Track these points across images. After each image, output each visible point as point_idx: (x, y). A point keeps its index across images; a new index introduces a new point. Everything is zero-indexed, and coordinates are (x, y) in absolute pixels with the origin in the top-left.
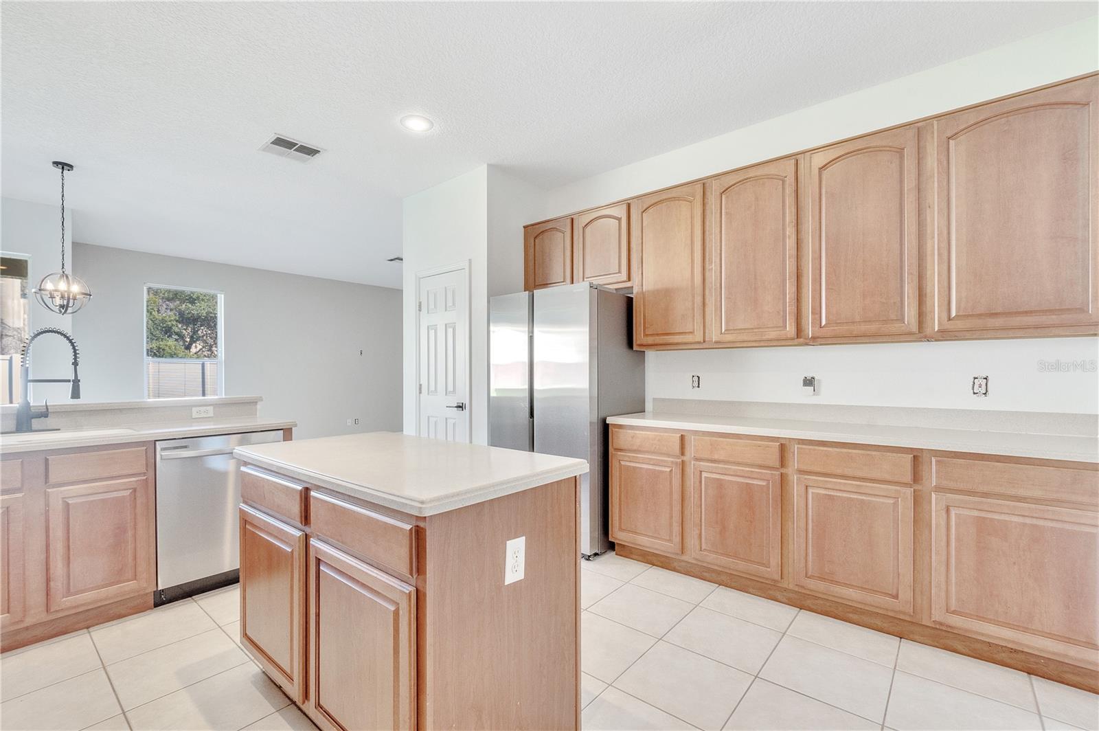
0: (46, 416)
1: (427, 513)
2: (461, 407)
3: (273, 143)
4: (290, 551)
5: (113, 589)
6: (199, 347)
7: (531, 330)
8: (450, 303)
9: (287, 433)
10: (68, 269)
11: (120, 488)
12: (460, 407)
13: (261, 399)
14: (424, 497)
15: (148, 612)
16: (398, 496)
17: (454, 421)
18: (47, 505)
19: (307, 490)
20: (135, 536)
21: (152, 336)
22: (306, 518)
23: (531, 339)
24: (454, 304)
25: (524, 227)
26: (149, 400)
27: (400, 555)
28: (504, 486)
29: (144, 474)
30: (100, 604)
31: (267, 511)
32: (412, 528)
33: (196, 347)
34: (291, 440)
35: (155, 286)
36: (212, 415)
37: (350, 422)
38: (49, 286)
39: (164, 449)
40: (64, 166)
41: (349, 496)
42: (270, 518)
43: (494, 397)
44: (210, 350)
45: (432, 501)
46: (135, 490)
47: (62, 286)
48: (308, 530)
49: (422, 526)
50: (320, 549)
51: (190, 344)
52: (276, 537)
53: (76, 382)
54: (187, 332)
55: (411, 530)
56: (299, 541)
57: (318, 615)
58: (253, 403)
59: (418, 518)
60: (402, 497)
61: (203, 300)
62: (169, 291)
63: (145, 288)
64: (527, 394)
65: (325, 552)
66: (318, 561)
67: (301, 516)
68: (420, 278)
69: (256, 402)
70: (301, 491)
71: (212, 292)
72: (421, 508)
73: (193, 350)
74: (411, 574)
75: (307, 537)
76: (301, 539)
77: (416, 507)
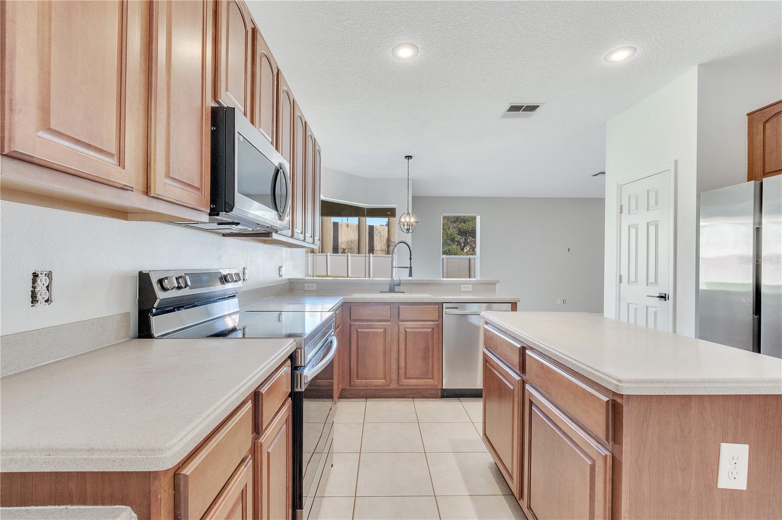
0: (400, 285)
1: (624, 392)
2: (663, 297)
3: (508, 111)
4: (512, 388)
5: (422, 382)
6: (468, 249)
7: (757, 221)
8: (652, 202)
9: (514, 306)
10: (410, 211)
11: (426, 327)
12: (661, 297)
13: (498, 282)
14: (621, 377)
15: (438, 399)
16: (596, 370)
17: (655, 309)
18: (399, 330)
19: (523, 350)
20: (433, 354)
21: (445, 243)
22: (523, 368)
23: (758, 231)
24: (657, 203)
25: (748, 115)
26: (443, 279)
27: (598, 421)
28: (720, 385)
29: (438, 321)
30: (418, 388)
31: (500, 357)
32: (608, 401)
33: (466, 249)
34: (516, 311)
35: (447, 215)
36: (471, 290)
37: (559, 301)
38: (403, 220)
39: (447, 308)
40: (409, 157)
41: (554, 360)
42: (500, 362)
43: (705, 291)
44: (473, 250)
45: (629, 382)
46: (433, 329)
47: (408, 219)
48: (525, 378)
49: (619, 401)
50: (532, 394)
51: (464, 247)
52: (503, 376)
53: (411, 268)
54: (462, 241)
55: (607, 402)
56: (518, 384)
57: (530, 441)
58: (494, 284)
59: (614, 394)
60: (599, 372)
61: (469, 221)
62: (454, 217)
63: (442, 217)
64: (751, 289)
65: (536, 397)
66: (531, 403)
67: (520, 367)
68: (621, 185)
69: (496, 284)
70: (520, 348)
71: (473, 215)
72: (618, 385)
73: (465, 251)
74: (607, 440)
75: (523, 383)
76: (520, 382)
77: (613, 384)
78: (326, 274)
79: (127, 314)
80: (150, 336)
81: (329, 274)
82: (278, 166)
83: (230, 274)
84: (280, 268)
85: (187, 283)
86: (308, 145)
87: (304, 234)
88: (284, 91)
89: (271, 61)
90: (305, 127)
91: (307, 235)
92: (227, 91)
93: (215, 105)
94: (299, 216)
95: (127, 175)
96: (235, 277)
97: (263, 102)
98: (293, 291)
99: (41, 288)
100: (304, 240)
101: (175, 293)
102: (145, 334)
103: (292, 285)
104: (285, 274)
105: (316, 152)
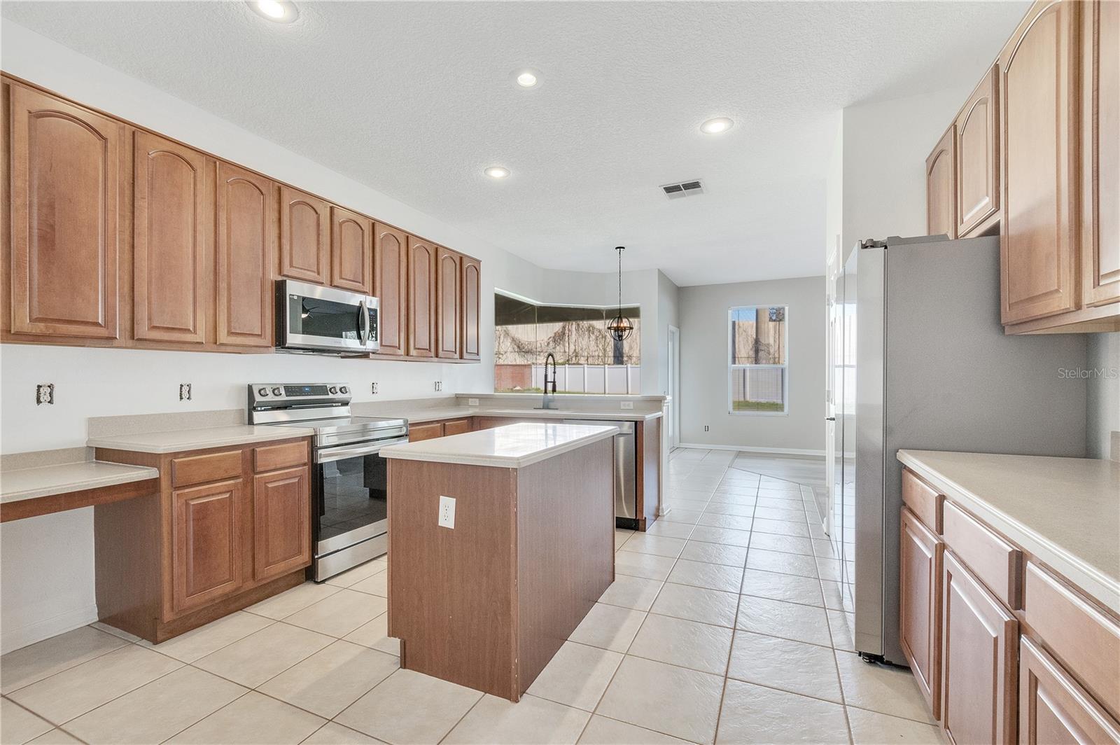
3: (667, 193)
36: (632, 408)
40: (620, 249)
58: (660, 400)
78: (583, 391)
79: (242, 410)
80: (253, 424)
81: (586, 391)
82: (357, 304)
83: (334, 388)
84: (437, 384)
85: (283, 392)
86: (442, 267)
87: (435, 351)
88: (385, 235)
89: (360, 220)
90: (436, 252)
91: (443, 350)
92: (291, 266)
93: (280, 278)
94: (422, 336)
95: (201, 336)
96: (341, 390)
97: (346, 257)
98: (459, 405)
99: (185, 392)
100: (437, 356)
101: (271, 398)
102: (251, 422)
103: (459, 400)
104: (448, 390)
105: (466, 269)
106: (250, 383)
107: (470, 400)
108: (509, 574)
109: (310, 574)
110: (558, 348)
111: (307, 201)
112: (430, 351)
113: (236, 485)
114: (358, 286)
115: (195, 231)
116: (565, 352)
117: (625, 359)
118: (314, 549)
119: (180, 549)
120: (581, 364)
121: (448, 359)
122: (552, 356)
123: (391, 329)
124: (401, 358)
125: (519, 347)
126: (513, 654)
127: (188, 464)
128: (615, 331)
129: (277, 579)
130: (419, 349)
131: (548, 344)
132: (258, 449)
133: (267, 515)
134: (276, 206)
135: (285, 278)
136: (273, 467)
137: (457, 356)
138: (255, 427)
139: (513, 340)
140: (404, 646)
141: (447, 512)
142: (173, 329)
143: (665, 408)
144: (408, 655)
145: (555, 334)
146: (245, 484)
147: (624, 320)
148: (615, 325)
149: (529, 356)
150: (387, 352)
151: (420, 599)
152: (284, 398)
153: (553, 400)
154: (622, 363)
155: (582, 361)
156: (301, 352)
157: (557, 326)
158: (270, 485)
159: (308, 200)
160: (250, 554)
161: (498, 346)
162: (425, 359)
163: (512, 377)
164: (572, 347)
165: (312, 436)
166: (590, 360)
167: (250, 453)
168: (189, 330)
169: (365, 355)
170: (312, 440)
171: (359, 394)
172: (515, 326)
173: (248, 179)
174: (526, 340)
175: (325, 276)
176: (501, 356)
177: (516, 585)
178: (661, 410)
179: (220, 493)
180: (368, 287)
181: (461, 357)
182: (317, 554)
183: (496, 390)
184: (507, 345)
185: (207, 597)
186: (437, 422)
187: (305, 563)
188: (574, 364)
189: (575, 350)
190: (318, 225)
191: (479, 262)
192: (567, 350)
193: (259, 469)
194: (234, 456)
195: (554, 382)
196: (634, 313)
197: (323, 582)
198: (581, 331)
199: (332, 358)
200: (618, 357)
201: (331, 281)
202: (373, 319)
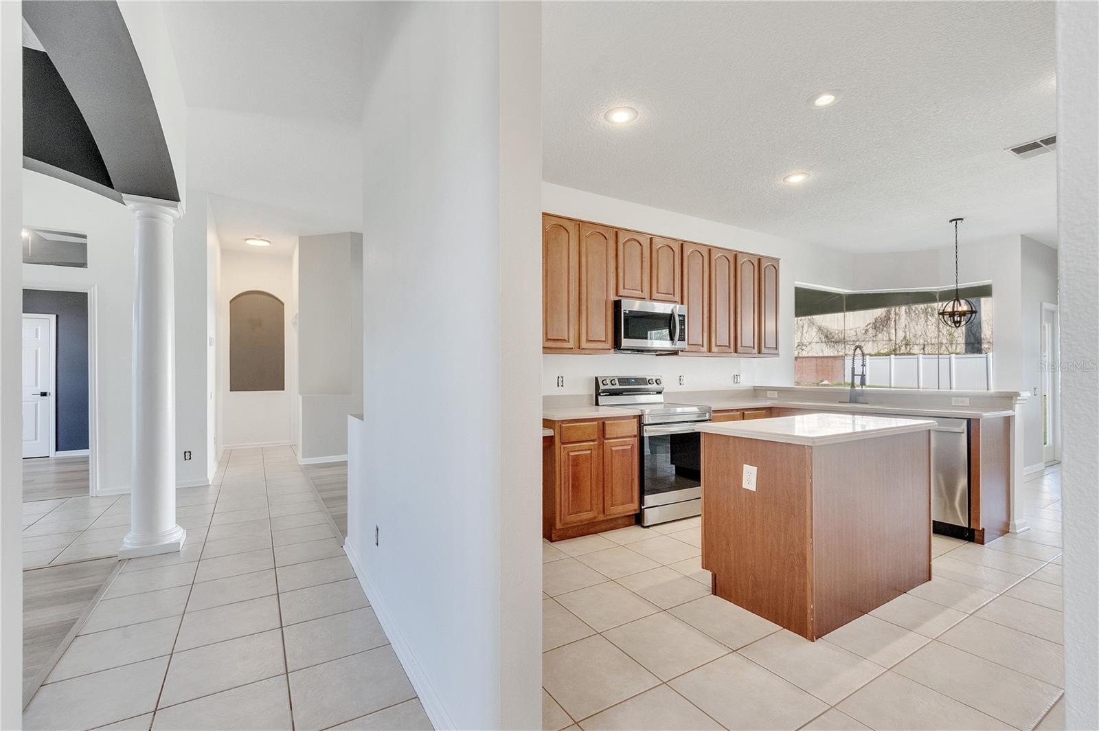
3: (1018, 153)
36: (968, 405)
40: (956, 221)
47: (958, 308)
79: (592, 395)
80: (598, 405)
82: (670, 312)
83: (652, 379)
84: (735, 377)
85: (617, 382)
86: (741, 271)
87: (735, 347)
88: (692, 252)
89: (672, 244)
90: (735, 259)
91: (741, 346)
92: (624, 288)
93: (617, 299)
94: (722, 334)
95: (571, 344)
96: (656, 381)
97: (661, 275)
98: (757, 397)
99: (560, 382)
100: (736, 351)
101: (609, 387)
102: (597, 404)
103: (756, 392)
104: (746, 382)
105: (764, 268)
106: (597, 376)
107: (768, 392)
108: (804, 534)
109: (638, 519)
110: (880, 335)
111: (634, 237)
112: (729, 347)
113: (594, 445)
114: (670, 297)
115: (569, 273)
116: (890, 340)
117: (985, 346)
118: (642, 502)
119: (565, 483)
120: (914, 354)
121: (747, 354)
122: (860, 349)
123: (695, 331)
124: (704, 355)
125: (826, 337)
126: (809, 600)
127: (569, 428)
128: (950, 317)
129: (618, 518)
130: (720, 346)
131: (867, 331)
132: (607, 422)
133: (612, 471)
134: (614, 245)
135: (620, 298)
136: (615, 436)
137: (756, 350)
138: (600, 408)
139: (820, 329)
140: (714, 578)
141: (750, 478)
142: (558, 340)
143: (1017, 407)
144: (718, 585)
145: (876, 319)
146: (599, 445)
147: (962, 302)
148: (949, 309)
149: (841, 347)
150: (694, 350)
151: (728, 544)
152: (617, 387)
153: (862, 394)
154: (979, 351)
155: (916, 350)
156: (629, 352)
157: (879, 312)
158: (613, 449)
159: (636, 237)
160: (602, 495)
161: (801, 337)
162: (725, 355)
163: (817, 371)
164: (901, 334)
165: (640, 416)
166: (928, 349)
167: (602, 424)
168: (565, 340)
169: (675, 353)
170: (640, 418)
171: (669, 385)
172: (822, 316)
173: (598, 231)
174: (836, 328)
175: (646, 294)
176: (804, 348)
177: (812, 543)
178: (1011, 408)
179: (585, 450)
180: (678, 298)
181: (759, 352)
182: (644, 505)
183: (798, 383)
184: (811, 335)
185: (579, 519)
186: (737, 410)
187: (635, 510)
188: (904, 354)
189: (905, 337)
190: (642, 254)
191: (777, 260)
192: (893, 337)
193: (607, 437)
194: (594, 426)
195: (863, 376)
196: (985, 291)
197: (648, 527)
198: (913, 315)
199: (649, 356)
200: (973, 344)
201: (651, 296)
202: (682, 323)
